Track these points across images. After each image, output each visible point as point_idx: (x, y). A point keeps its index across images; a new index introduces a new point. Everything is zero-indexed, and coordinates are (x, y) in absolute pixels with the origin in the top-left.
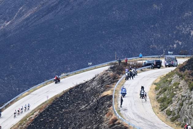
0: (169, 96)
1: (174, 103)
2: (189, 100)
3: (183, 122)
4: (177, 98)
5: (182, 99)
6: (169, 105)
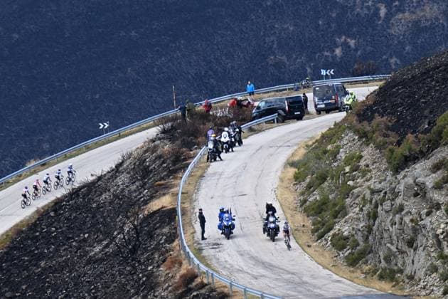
0: (337, 195)
1: (351, 214)
2: (393, 200)
3: (383, 264)
4: (359, 199)
5: (372, 199)
6: (337, 220)
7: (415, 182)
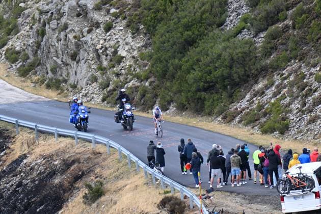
0: (10, 16)
1: (22, 32)
2: (58, 19)
3: (50, 75)
4: (30, 18)
5: (40, 19)
6: (10, 37)
7: (77, 3)
